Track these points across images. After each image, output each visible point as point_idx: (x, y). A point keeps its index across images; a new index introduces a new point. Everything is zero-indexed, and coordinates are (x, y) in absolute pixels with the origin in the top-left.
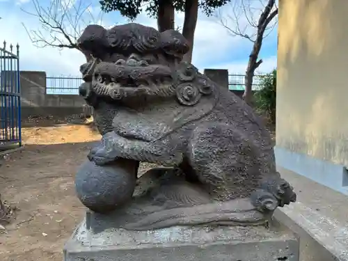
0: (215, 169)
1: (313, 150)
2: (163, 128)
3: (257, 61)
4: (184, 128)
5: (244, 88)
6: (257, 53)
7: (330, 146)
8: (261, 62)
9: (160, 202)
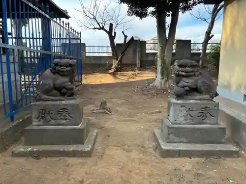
0: (202, 89)
1: (234, 88)
2: (193, 81)
3: (211, 35)
4: (196, 81)
5: (201, 51)
6: (211, 31)
7: (240, 86)
8: (213, 36)
9: (190, 95)
